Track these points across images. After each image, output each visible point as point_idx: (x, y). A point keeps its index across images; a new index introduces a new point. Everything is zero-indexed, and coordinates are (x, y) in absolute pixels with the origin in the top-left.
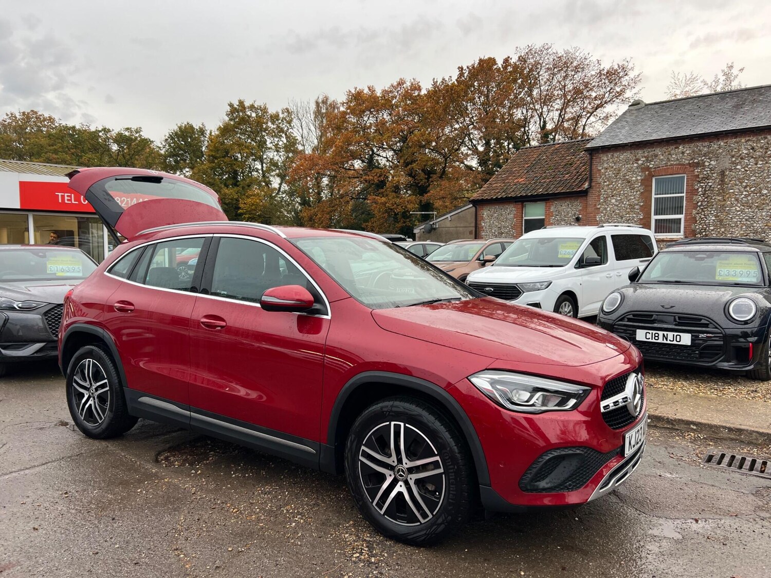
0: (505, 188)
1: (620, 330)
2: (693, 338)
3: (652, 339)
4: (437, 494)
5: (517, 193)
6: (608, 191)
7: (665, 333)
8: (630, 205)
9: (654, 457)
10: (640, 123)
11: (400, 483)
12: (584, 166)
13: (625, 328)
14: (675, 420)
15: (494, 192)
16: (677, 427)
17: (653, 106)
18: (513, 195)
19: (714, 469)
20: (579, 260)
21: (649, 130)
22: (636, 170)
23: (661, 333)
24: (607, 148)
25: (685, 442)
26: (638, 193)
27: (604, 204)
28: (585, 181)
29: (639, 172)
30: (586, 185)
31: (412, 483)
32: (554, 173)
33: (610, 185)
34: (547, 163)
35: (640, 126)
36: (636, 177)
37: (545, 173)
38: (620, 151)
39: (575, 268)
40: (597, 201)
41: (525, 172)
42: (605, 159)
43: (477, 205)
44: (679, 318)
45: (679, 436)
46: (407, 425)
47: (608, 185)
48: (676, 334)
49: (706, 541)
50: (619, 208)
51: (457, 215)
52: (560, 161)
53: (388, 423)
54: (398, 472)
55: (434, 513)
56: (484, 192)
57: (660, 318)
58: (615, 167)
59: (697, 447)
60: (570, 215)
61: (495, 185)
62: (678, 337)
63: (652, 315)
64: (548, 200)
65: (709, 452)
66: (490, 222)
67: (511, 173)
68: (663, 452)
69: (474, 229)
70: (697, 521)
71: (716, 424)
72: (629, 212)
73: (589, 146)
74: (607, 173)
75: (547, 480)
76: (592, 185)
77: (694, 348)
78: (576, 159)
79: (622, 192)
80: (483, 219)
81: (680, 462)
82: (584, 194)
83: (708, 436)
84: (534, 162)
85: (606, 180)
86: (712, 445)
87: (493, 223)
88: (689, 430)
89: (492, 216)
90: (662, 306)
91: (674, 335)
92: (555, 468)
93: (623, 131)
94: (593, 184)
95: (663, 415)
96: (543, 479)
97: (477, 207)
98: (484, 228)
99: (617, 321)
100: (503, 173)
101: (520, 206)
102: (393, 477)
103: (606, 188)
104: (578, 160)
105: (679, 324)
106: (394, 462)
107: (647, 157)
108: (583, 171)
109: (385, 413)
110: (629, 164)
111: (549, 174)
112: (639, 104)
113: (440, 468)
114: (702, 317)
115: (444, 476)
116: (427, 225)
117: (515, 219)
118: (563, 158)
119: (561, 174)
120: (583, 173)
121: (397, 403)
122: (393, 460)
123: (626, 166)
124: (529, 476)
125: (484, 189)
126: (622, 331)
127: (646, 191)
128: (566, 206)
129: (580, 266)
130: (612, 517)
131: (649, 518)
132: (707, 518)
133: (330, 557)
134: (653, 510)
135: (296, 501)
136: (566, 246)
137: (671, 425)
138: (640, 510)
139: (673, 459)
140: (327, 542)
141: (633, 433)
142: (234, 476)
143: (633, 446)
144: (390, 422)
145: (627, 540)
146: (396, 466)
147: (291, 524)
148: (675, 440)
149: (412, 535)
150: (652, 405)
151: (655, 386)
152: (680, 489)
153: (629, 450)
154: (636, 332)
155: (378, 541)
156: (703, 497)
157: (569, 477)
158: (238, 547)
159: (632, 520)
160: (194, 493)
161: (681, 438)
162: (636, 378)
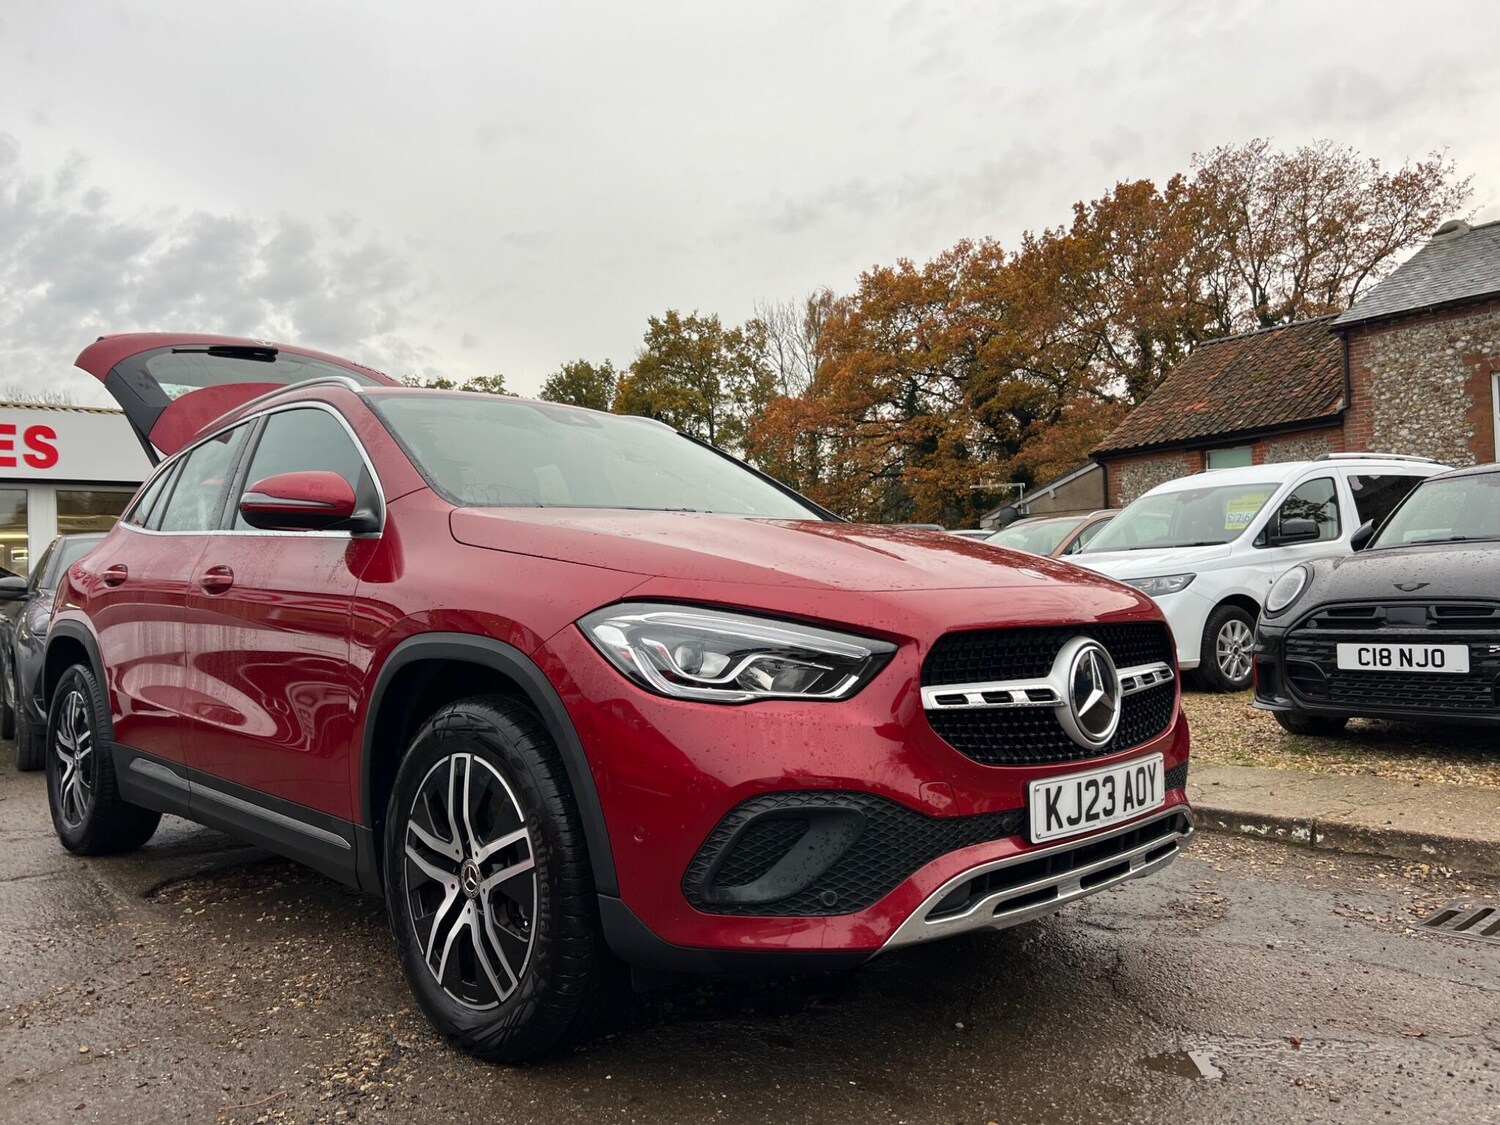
0: (1164, 424)
1: (1299, 650)
2: (1475, 654)
3: (1375, 664)
4: (526, 924)
6: (1391, 412)
7: (1406, 647)
8: (1443, 439)
9: (1287, 911)
10: (1456, 265)
11: (469, 904)
12: (1335, 366)
13: (1310, 643)
14: (1384, 834)
15: (1142, 434)
16: (1387, 851)
17: (1487, 231)
18: (1181, 435)
19: (1439, 939)
20: (1265, 529)
21: (1477, 277)
22: (1452, 363)
23: (1395, 648)
24: (1380, 321)
25: (1398, 886)
26: (1461, 410)
27: (1383, 440)
28: (1338, 396)
29: (1460, 366)
30: (1340, 404)
31: (485, 898)
32: (1271, 387)
33: (1395, 398)
34: (1255, 368)
35: (1456, 272)
36: (1453, 378)
37: (1250, 388)
38: (1410, 324)
39: (1254, 545)
40: (1367, 435)
41: (1209, 389)
42: (1379, 344)
43: (1106, 461)
44: (1440, 610)
45: (1386, 870)
46: (476, 758)
47: (1390, 400)
48: (1431, 647)
49: (1284, 1091)
50: (1418, 447)
51: (1067, 487)
52: (1284, 362)
53: (446, 759)
54: (466, 877)
55: (521, 975)
56: (1121, 435)
57: (1392, 614)
58: (1402, 360)
59: (1427, 894)
61: (1145, 420)
62: (1438, 655)
63: (1373, 609)
64: (1257, 440)
65: (1451, 906)
67: (1178, 393)
68: (1323, 902)
70: (1296, 1045)
71: (1485, 839)
72: (1442, 454)
73: (1339, 321)
74: (1385, 375)
75: (764, 881)
76: (1353, 402)
77: (1479, 681)
78: (1320, 355)
79: (1422, 412)
80: (1120, 489)
81: (1350, 924)
82: (1335, 422)
83: (1467, 870)
84: (1228, 369)
85: (1384, 390)
86: (1469, 891)
88: (1418, 858)
89: (1139, 483)
90: (1396, 585)
91: (1426, 651)
92: (786, 849)
93: (1419, 285)
94: (1355, 400)
96: (753, 877)
97: (1108, 466)
99: (1294, 630)
100: (1162, 395)
101: (1197, 458)
102: (457, 889)
103: (1384, 406)
104: (1323, 357)
105: (1441, 624)
106: (457, 852)
107: (1475, 335)
108: (1333, 378)
109: (439, 733)
110: (1435, 350)
111: (1259, 390)
112: (1455, 228)
113: (529, 857)
114: (1493, 604)
115: (534, 875)
116: (1008, 510)
118: (1291, 355)
119: (1286, 387)
120: (1334, 381)
121: (460, 709)
122: (452, 850)
123: (1428, 356)
124: (707, 867)
125: (1121, 429)
126: (1305, 650)
127: (1477, 405)
128: (1297, 452)
129: (1269, 542)
130: (1060, 1024)
131: (1161, 1032)
132: (1330, 1039)
133: (278, 1076)
134: (1184, 1014)
135: (333, 967)
136: (1240, 504)
137: (1372, 848)
138: (1148, 1014)
139: (1338, 917)
140: (308, 1047)
141: (1069, 783)
142: (261, 920)
143: (1072, 821)
144: (450, 754)
145: (1055, 1075)
146: (463, 861)
147: (271, 1009)
148: (1372, 880)
149: (482, 1031)
150: (1344, 806)
151: (1381, 774)
152: (1303, 974)
153: (1049, 828)
154: (1336, 651)
155: (422, 1050)
156: (1355, 994)
157: (826, 874)
158: (109, 1047)
159: (1108, 1033)
160: (141, 946)
161: (1392, 875)
162: (1095, 648)
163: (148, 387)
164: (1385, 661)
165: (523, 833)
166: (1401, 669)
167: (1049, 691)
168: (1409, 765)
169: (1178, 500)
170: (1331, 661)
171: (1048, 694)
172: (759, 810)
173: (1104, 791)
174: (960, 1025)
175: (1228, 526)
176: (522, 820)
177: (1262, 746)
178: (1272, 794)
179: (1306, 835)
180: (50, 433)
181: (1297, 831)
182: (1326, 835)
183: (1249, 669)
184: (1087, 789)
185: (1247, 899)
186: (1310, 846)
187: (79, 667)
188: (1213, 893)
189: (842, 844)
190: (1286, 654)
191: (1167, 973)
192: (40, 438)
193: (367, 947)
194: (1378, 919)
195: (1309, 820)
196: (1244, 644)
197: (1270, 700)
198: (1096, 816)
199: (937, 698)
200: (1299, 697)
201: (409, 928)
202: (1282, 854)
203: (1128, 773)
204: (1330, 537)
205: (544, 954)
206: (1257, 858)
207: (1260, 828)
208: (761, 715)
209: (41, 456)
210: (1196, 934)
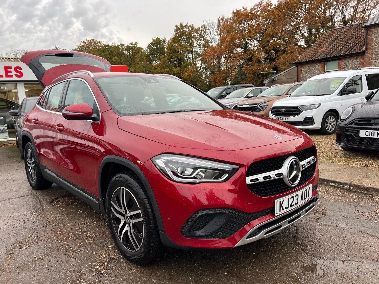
0: (315, 54)
1: (349, 131)
3: (370, 136)
4: (141, 234)
5: (322, 57)
9: (342, 213)
11: (127, 225)
12: (363, 37)
13: (352, 129)
14: (369, 188)
15: (308, 57)
16: (370, 193)
18: (319, 58)
20: (341, 90)
23: (376, 132)
24: (377, 25)
25: (372, 203)
27: (375, 59)
28: (364, 46)
30: (364, 49)
31: (131, 225)
32: (345, 43)
34: (341, 38)
37: (339, 44)
39: (338, 95)
40: (371, 57)
41: (327, 44)
42: (376, 31)
43: (298, 65)
45: (369, 198)
46: (127, 189)
49: (340, 279)
51: (287, 72)
52: (349, 36)
53: (119, 188)
54: (126, 218)
55: (141, 246)
56: (302, 58)
60: (353, 67)
61: (309, 53)
63: (371, 121)
64: (340, 59)
66: (306, 74)
67: (319, 45)
68: (351, 209)
69: (296, 79)
70: (343, 262)
73: (366, 24)
74: (377, 40)
75: (202, 230)
78: (359, 34)
80: (301, 73)
81: (359, 217)
82: (362, 54)
84: (333, 38)
85: (376, 45)
87: (307, 75)
88: (378, 195)
89: (307, 71)
92: (208, 222)
94: (368, 47)
95: (361, 184)
96: (200, 229)
97: (298, 66)
98: (302, 78)
99: (348, 125)
100: (314, 46)
101: (323, 64)
102: (124, 221)
103: (376, 49)
104: (360, 34)
106: (123, 211)
108: (363, 41)
109: (117, 181)
111: (342, 44)
113: (141, 218)
115: (143, 222)
116: (271, 79)
117: (320, 72)
118: (351, 34)
121: (123, 175)
122: (122, 211)
124: (187, 227)
126: (351, 131)
128: (351, 62)
129: (342, 94)
130: (281, 254)
131: (307, 257)
132: (353, 261)
133: (82, 267)
134: (313, 251)
135: (96, 229)
136: (335, 83)
137: (366, 191)
138: (304, 251)
139: (356, 215)
140: (90, 257)
141: (286, 199)
142: (79, 212)
143: (286, 208)
144: (120, 187)
145: (279, 272)
146: (125, 214)
147: (81, 243)
148: (365, 201)
149: (132, 257)
150: (358, 178)
151: (369, 166)
152: (346, 237)
153: (280, 211)
154: (359, 132)
155: (117, 259)
156: (359, 244)
157: (219, 229)
158: (41, 255)
159: (293, 257)
160: (49, 221)
161: (371, 200)
162: (294, 159)
163: (40, 67)
164: (373, 135)
165: (140, 211)
166: (377, 137)
167: (282, 174)
168: (376, 163)
169: (317, 82)
170: (358, 134)
171: (281, 174)
172: (201, 214)
173: (295, 199)
174: (254, 253)
175: (331, 89)
176: (139, 208)
177: (336, 155)
178: (339, 173)
179: (348, 187)
180: (20, 68)
181: (345, 186)
182: (353, 187)
183: (334, 128)
184: (291, 199)
185: (331, 208)
186: (349, 190)
187: (30, 143)
188: (322, 206)
189: (224, 221)
190: (345, 131)
191: (309, 236)
192: (18, 70)
193: (104, 223)
194: (366, 215)
195: (349, 183)
196: (333, 122)
197: (340, 144)
198: (293, 205)
199: (250, 180)
200: (348, 144)
201: (113, 227)
202: (341, 192)
203: (302, 192)
204: (359, 92)
205: (146, 243)
206: (334, 193)
207: (335, 184)
208: (201, 187)
209: (19, 74)
210: (317, 221)
